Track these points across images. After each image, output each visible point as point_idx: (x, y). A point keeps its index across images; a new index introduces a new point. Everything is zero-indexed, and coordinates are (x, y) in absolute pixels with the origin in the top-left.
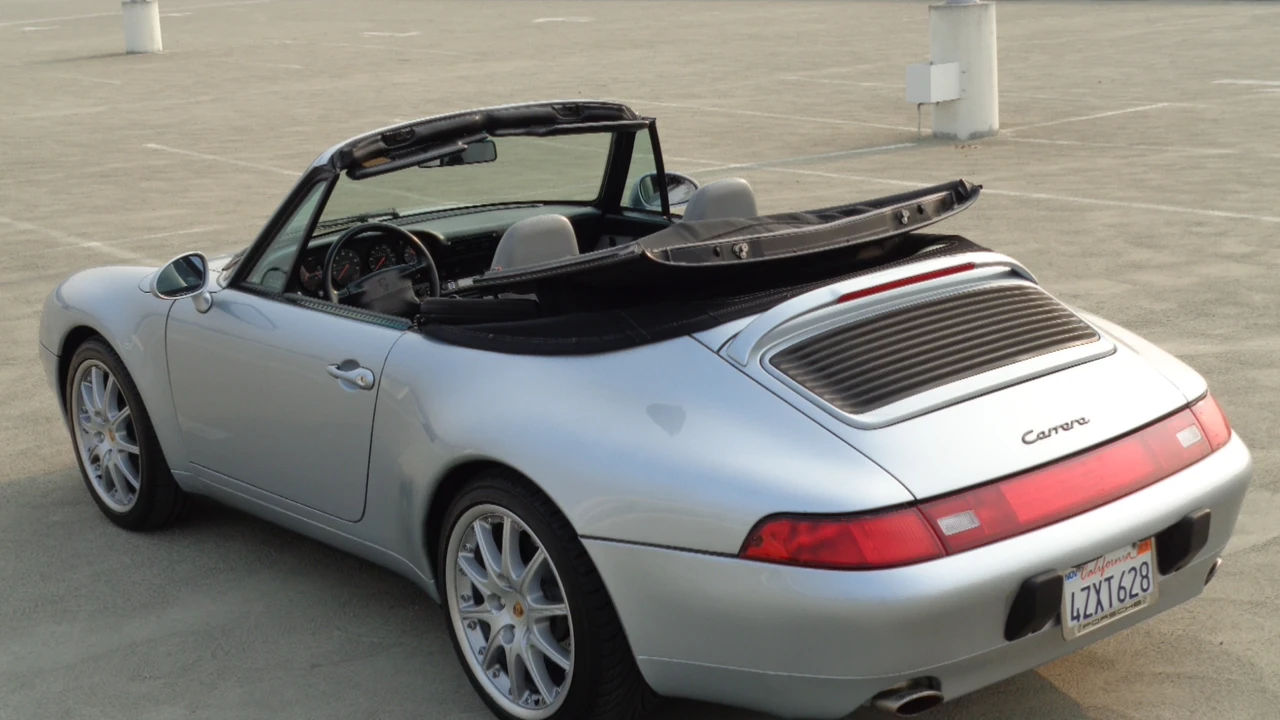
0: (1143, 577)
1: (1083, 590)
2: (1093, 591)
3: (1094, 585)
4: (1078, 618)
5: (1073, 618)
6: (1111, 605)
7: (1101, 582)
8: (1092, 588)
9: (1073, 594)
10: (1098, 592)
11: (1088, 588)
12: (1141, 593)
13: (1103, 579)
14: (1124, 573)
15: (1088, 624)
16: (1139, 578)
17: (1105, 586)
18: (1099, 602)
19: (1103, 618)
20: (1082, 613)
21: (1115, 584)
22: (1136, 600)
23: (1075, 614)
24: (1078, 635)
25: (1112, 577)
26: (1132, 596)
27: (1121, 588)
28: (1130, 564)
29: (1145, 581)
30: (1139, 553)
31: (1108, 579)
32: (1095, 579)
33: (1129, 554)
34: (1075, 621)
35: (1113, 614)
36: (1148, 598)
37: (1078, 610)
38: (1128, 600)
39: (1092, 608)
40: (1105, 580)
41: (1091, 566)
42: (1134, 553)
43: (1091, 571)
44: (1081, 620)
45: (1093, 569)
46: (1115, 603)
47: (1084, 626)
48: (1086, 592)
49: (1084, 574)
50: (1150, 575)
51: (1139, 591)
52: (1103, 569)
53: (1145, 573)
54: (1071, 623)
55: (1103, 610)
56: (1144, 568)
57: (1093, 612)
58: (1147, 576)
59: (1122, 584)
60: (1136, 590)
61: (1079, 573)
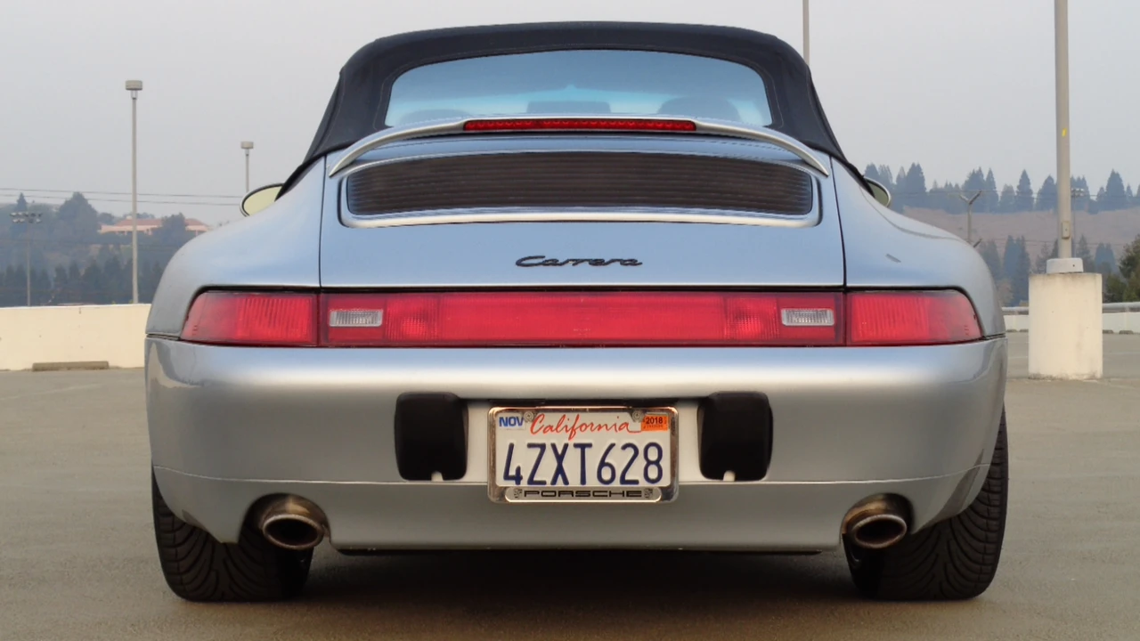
0: (649, 463)
1: (531, 446)
2: (549, 455)
3: (554, 446)
4: (517, 478)
5: (508, 478)
6: (584, 482)
7: (566, 446)
8: (549, 449)
9: (511, 447)
10: (560, 458)
11: (541, 447)
12: (643, 484)
13: (571, 442)
14: (612, 446)
15: (535, 493)
16: (640, 462)
17: (574, 453)
18: (560, 471)
20: (526, 475)
21: (594, 454)
22: (629, 487)
23: (512, 472)
24: (512, 500)
25: (588, 446)
26: (625, 482)
27: (603, 464)
28: (622, 438)
29: (652, 469)
30: (645, 428)
31: (583, 447)
32: (557, 438)
33: (627, 424)
34: (512, 484)
35: (584, 494)
36: (656, 492)
37: (518, 470)
38: (616, 484)
39: (546, 472)
40: (576, 446)
41: (551, 419)
42: (637, 426)
43: (551, 427)
44: (524, 484)
45: (555, 424)
46: (593, 482)
47: (527, 493)
48: (536, 450)
49: (537, 427)
50: (666, 462)
51: (639, 478)
52: (572, 431)
53: (653, 458)
54: (502, 482)
55: (567, 482)
56: (653, 451)
57: (549, 479)
58: (657, 462)
59: (608, 460)
60: (634, 475)
61: (527, 425)
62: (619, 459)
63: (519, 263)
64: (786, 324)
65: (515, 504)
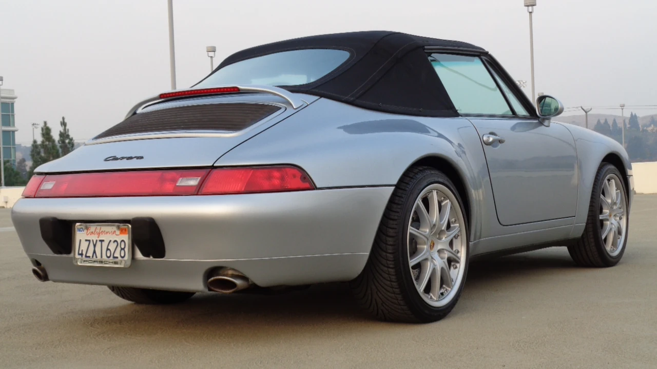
0: (122, 249)
1: (86, 240)
2: (92, 245)
3: (93, 241)
4: (82, 254)
5: (79, 254)
6: (102, 257)
7: (97, 241)
8: (91, 242)
9: (80, 240)
10: (95, 246)
11: (89, 241)
12: (120, 258)
13: (98, 239)
14: (110, 241)
15: (87, 261)
16: (119, 249)
17: (99, 244)
18: (94, 252)
19: (94, 262)
20: (84, 253)
21: (105, 245)
22: (116, 260)
23: (80, 252)
24: (80, 264)
25: (103, 241)
26: (114, 257)
27: (108, 249)
28: (113, 238)
29: (123, 252)
30: (121, 233)
31: (102, 241)
32: (94, 238)
33: (115, 231)
34: (80, 257)
35: (101, 262)
36: (123, 262)
37: (82, 251)
38: (112, 258)
39: (90, 254)
40: (100, 241)
41: (93, 227)
42: (118, 232)
43: (92, 232)
44: (84, 256)
45: (94, 231)
46: (104, 257)
47: (84, 261)
48: (88, 242)
49: (88, 232)
50: (126, 250)
51: (118, 256)
52: (99, 234)
53: (123, 247)
54: (77, 256)
55: (96, 257)
56: (123, 243)
57: (91, 256)
58: (123, 249)
59: (109, 248)
60: (117, 254)
61: (86, 231)
62: (112, 247)
63: (106, 159)
64: (177, 184)
65: (81, 266)
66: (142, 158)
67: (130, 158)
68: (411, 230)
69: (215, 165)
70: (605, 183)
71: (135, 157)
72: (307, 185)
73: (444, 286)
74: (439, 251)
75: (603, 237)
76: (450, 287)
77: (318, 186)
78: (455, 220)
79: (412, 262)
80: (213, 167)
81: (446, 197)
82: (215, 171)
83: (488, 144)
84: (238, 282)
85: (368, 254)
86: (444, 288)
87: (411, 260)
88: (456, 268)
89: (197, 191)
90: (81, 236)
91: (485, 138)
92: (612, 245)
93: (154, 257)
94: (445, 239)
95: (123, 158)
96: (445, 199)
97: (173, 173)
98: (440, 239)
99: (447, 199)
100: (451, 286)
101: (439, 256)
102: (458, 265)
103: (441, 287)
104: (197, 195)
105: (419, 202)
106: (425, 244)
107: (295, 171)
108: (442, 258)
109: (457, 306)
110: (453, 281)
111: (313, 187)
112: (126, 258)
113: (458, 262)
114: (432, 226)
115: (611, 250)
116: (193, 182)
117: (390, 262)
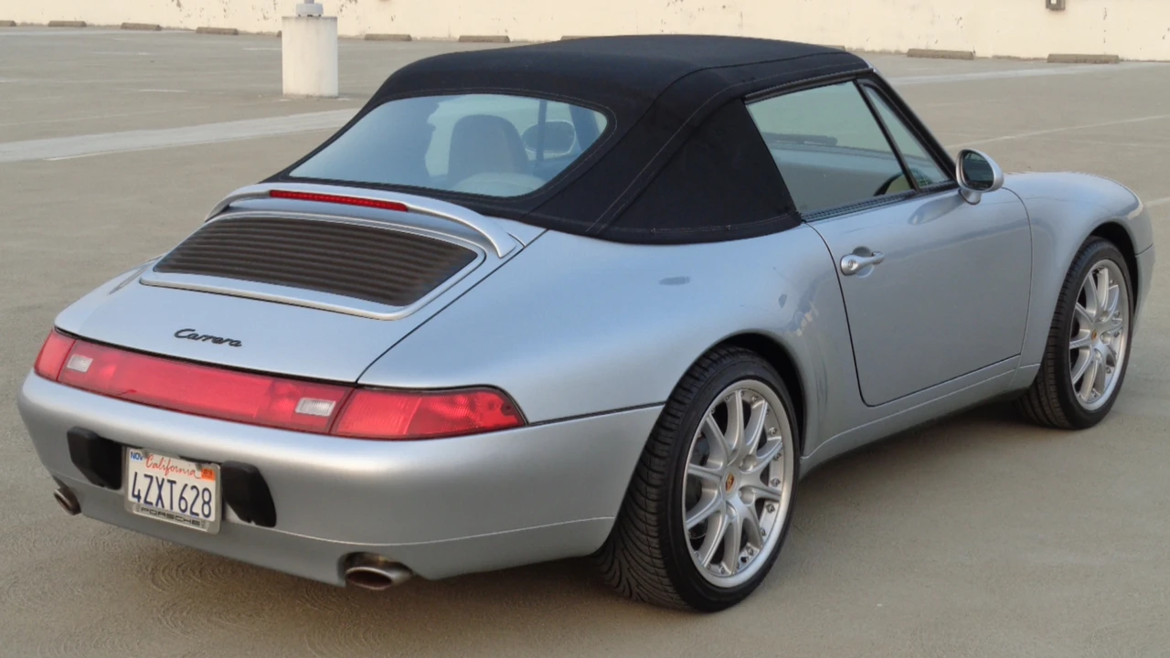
0: (205, 503)
1: (146, 476)
2: (154, 486)
3: (157, 479)
4: (138, 497)
5: (134, 496)
6: (172, 508)
7: (163, 480)
8: (155, 480)
9: (136, 474)
10: (160, 487)
11: (151, 477)
12: (201, 516)
13: (166, 478)
14: (186, 485)
15: (147, 510)
16: (200, 501)
17: (166, 486)
18: (160, 497)
19: (159, 513)
20: (143, 495)
21: (177, 489)
22: (194, 517)
23: (136, 493)
24: (135, 512)
25: (174, 482)
26: (192, 513)
27: (182, 498)
28: (192, 481)
29: (206, 507)
30: (203, 477)
31: (172, 482)
32: (159, 474)
33: (194, 471)
34: (135, 500)
35: (170, 516)
36: (207, 524)
37: (139, 491)
38: (188, 513)
39: (153, 498)
40: (169, 481)
41: (156, 458)
42: (199, 474)
43: (156, 464)
44: (142, 501)
45: (158, 463)
46: (176, 509)
47: (143, 509)
48: (148, 480)
49: (150, 462)
50: (213, 504)
51: (199, 512)
52: (167, 469)
53: (207, 499)
54: (131, 498)
55: (163, 506)
56: (206, 494)
57: (154, 502)
58: (208, 503)
59: (184, 495)
60: (197, 509)
61: (144, 460)
62: (189, 495)
63: (177, 335)
64: (298, 410)
65: (137, 515)
66: (237, 344)
67: (218, 341)
68: (690, 468)
69: (360, 382)
70: (1088, 281)
71: (228, 340)
72: (512, 419)
73: (749, 544)
74: (742, 489)
75: (1074, 380)
76: (757, 546)
77: (531, 420)
78: (776, 430)
79: (689, 523)
80: (356, 386)
81: (760, 396)
82: (359, 394)
83: (848, 273)
84: (394, 575)
85: (612, 518)
86: (748, 548)
87: (687, 518)
88: (773, 510)
89: (329, 428)
90: (136, 467)
91: (844, 264)
92: (1094, 386)
93: (257, 523)
94: (753, 469)
95: (207, 338)
96: (758, 399)
97: (290, 385)
98: (744, 469)
99: (761, 399)
100: (759, 544)
101: (741, 498)
102: (776, 506)
103: (743, 546)
104: (329, 434)
105: (708, 419)
106: (714, 486)
107: (493, 397)
108: (745, 501)
109: (768, 576)
110: (764, 534)
111: (521, 422)
112: (212, 518)
113: (777, 501)
114: (730, 453)
115: (1089, 399)
116: (325, 408)
117: (651, 528)
